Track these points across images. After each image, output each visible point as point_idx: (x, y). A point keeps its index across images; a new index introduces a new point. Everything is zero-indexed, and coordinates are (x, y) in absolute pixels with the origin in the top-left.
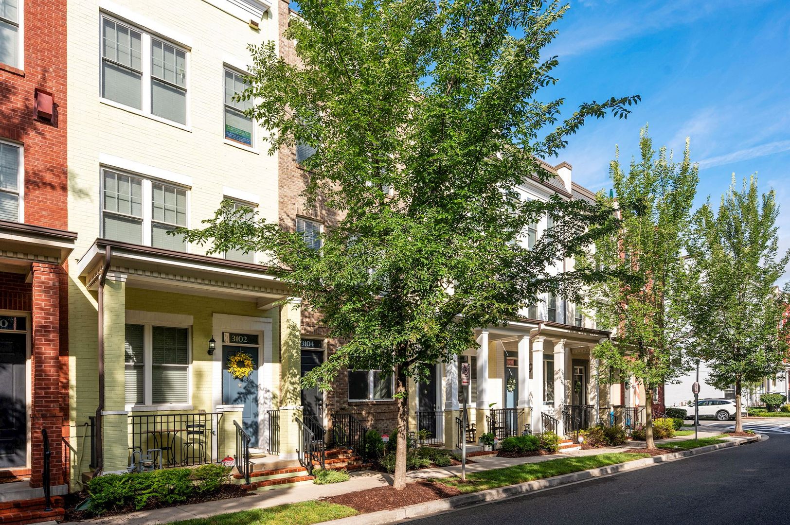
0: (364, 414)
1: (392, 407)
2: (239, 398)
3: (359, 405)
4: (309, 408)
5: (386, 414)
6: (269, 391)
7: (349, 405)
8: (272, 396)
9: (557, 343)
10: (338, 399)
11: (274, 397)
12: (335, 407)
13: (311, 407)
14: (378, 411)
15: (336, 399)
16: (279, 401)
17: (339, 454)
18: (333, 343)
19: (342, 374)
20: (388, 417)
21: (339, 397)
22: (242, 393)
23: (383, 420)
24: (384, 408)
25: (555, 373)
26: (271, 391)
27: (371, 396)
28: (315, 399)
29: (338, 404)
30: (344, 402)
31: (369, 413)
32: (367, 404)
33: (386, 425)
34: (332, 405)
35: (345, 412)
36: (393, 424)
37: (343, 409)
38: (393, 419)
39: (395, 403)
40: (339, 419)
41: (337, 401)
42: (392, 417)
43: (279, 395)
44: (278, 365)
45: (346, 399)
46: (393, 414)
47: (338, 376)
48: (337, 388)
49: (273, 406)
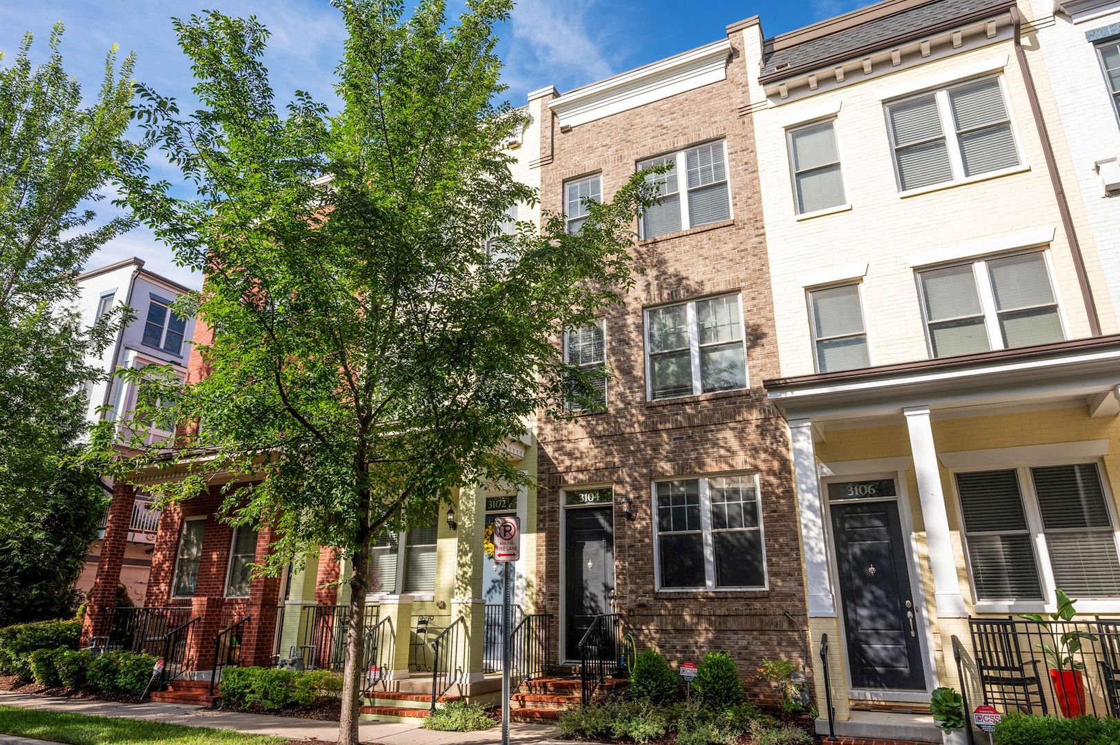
0: (688, 618)
1: (758, 605)
2: (494, 587)
3: (676, 599)
4: (593, 604)
6: (521, 577)
7: (658, 599)
8: (525, 584)
10: (634, 587)
11: (529, 585)
12: (627, 601)
13: (596, 602)
14: (718, 612)
15: (629, 587)
16: (534, 591)
18: (623, 492)
19: (640, 541)
20: (748, 626)
21: (636, 583)
22: (497, 581)
23: (736, 632)
24: (738, 606)
26: (524, 576)
27: (709, 583)
28: (603, 589)
29: (633, 597)
30: (645, 593)
31: (699, 616)
32: (695, 598)
33: (744, 643)
34: (622, 598)
35: (646, 612)
36: (764, 643)
37: (642, 606)
38: (762, 632)
39: (765, 597)
40: (635, 625)
41: (632, 592)
42: (758, 625)
43: (534, 580)
44: (534, 536)
45: (649, 587)
46: (762, 621)
47: (631, 546)
48: (632, 568)
49: (527, 599)
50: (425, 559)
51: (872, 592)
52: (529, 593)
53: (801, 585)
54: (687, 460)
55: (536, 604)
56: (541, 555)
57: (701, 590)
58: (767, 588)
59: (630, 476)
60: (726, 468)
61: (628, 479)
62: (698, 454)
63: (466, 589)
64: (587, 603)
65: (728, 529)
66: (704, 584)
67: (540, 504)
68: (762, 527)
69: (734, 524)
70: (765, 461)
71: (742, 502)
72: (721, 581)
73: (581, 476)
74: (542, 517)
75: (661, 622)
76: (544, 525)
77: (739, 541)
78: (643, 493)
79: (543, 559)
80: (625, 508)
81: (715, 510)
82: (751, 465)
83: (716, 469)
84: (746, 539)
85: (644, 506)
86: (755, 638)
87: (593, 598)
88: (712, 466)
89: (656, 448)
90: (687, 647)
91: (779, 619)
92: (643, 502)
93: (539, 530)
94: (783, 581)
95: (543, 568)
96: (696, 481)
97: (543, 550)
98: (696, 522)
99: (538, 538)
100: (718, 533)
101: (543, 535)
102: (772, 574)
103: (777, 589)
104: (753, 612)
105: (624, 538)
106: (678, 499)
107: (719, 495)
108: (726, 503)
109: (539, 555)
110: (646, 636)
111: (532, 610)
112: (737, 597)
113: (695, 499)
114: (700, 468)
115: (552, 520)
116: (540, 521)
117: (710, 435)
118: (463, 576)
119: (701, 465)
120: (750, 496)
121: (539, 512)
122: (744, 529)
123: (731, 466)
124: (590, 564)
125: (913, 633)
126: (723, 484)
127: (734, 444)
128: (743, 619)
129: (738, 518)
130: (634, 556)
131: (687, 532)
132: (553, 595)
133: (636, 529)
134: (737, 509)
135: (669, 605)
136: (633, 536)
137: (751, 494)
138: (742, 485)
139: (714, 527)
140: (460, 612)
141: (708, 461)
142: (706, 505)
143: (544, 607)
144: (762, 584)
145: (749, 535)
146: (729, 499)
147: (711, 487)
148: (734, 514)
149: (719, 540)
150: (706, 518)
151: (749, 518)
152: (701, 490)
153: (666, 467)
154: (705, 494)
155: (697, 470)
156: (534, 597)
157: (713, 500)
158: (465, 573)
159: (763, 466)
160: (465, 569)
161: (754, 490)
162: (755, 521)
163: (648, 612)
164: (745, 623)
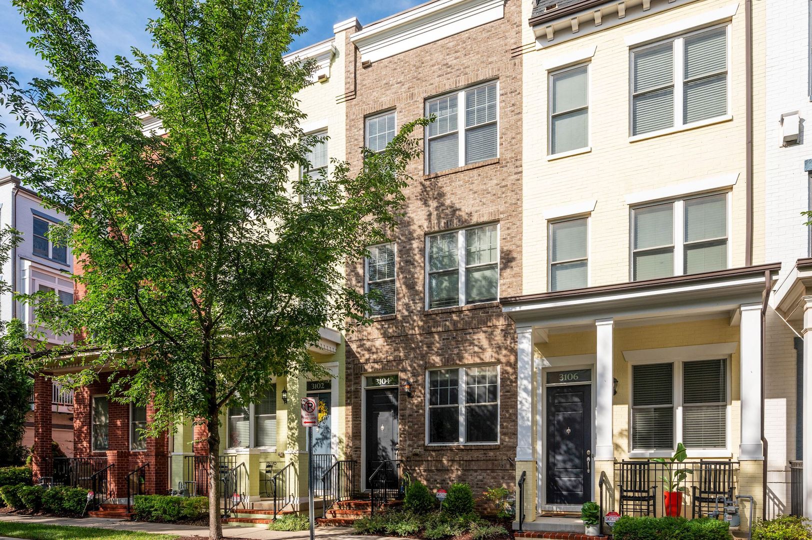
0: (445, 462)
1: (491, 454)
2: (317, 443)
3: (438, 450)
4: (384, 454)
6: (335, 436)
7: (425, 451)
8: (338, 441)
10: (411, 442)
11: (340, 442)
12: (406, 452)
13: (386, 452)
14: (465, 458)
15: (408, 443)
16: (344, 445)
18: (405, 377)
19: (416, 412)
20: (484, 467)
21: (412, 440)
22: (319, 439)
23: (476, 471)
24: (478, 455)
26: (337, 435)
27: (461, 440)
28: (391, 444)
29: (411, 449)
30: (419, 446)
31: (453, 461)
33: (481, 477)
34: (403, 450)
35: (418, 459)
36: (494, 478)
37: (416, 455)
38: (493, 471)
39: (497, 448)
40: (411, 467)
41: (409, 446)
42: (490, 467)
43: (344, 439)
44: (344, 408)
45: (421, 442)
46: (493, 464)
47: (410, 415)
48: (410, 430)
49: (339, 450)
50: (268, 424)
51: (567, 445)
52: (341, 447)
54: (451, 354)
55: (346, 454)
56: (349, 421)
57: (456, 444)
58: (498, 443)
59: (411, 366)
60: (478, 360)
61: (409, 368)
62: (459, 350)
63: (294, 444)
64: (380, 453)
65: (476, 404)
66: (458, 441)
67: (347, 386)
68: (499, 402)
69: (481, 400)
70: (505, 356)
71: (487, 385)
72: (469, 438)
73: (376, 366)
74: (349, 395)
75: (428, 465)
76: (351, 401)
77: (483, 411)
78: (420, 378)
79: (350, 424)
80: (407, 388)
81: (469, 390)
82: (495, 358)
83: (471, 362)
84: (488, 410)
85: (420, 388)
86: (488, 475)
87: (384, 450)
88: (468, 359)
89: (430, 346)
90: (444, 480)
91: (504, 462)
92: (419, 385)
93: (347, 404)
94: (510, 438)
95: (350, 431)
96: (457, 370)
97: (350, 418)
98: (455, 399)
99: (347, 410)
100: (470, 407)
101: (350, 407)
102: (503, 434)
103: (505, 443)
104: (488, 458)
105: (405, 409)
106: (444, 383)
107: (472, 380)
108: (476, 385)
109: (347, 421)
110: (418, 474)
111: (343, 458)
112: (478, 449)
113: (455, 383)
114: (460, 361)
115: (356, 398)
116: (347, 398)
117: (468, 336)
118: (292, 436)
119: (461, 358)
120: (493, 382)
121: (347, 392)
122: (487, 404)
123: (482, 359)
124: (382, 427)
125: (588, 470)
126: (475, 372)
127: (485, 343)
128: (481, 463)
129: (484, 396)
130: (412, 422)
131: (449, 405)
132: (357, 448)
133: (414, 403)
134: (483, 389)
135: (434, 454)
136: (412, 409)
137: (494, 379)
138: (489, 373)
139: (468, 402)
140: (291, 459)
141: (466, 355)
142: (463, 387)
143: (351, 456)
144: (496, 440)
145: (490, 408)
146: (479, 383)
147: (467, 374)
148: (481, 393)
149: (470, 410)
150: (462, 396)
151: (491, 396)
152: (460, 376)
153: (436, 359)
154: (463, 379)
155: (458, 362)
156: (344, 449)
157: (468, 384)
158: (293, 434)
159: (503, 360)
160: (293, 431)
161: (496, 376)
162: (495, 398)
163: (420, 459)
164: (482, 465)
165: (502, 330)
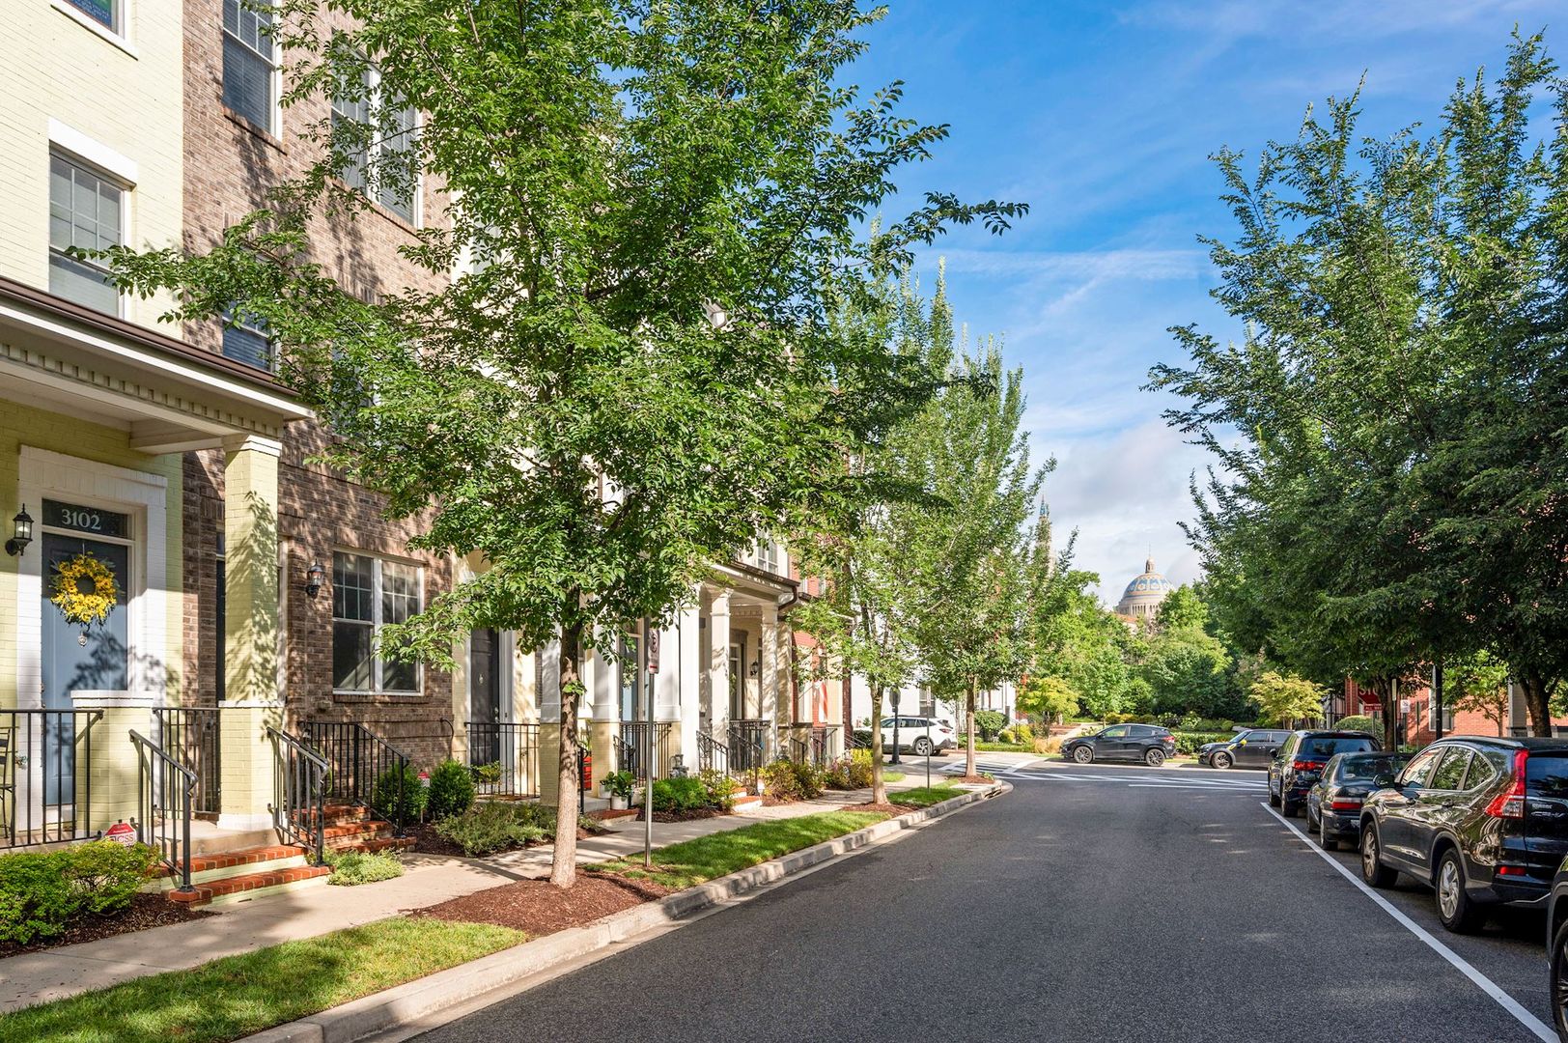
1: (420, 711)
2: (81, 678)
3: (354, 703)
5: (410, 726)
6: (157, 663)
7: (335, 702)
8: (165, 676)
9: (718, 596)
10: (312, 686)
11: (171, 678)
12: (306, 705)
14: (393, 719)
15: (308, 686)
16: (181, 689)
17: (338, 817)
19: (321, 627)
20: (413, 734)
21: (316, 682)
22: (88, 667)
24: (404, 711)
25: (714, 654)
26: (163, 662)
27: (378, 684)
29: (313, 699)
30: (324, 694)
31: (376, 723)
32: (369, 702)
34: (296, 700)
35: (325, 719)
38: (422, 738)
41: (310, 693)
44: (180, 596)
45: (328, 687)
46: (423, 727)
47: (312, 632)
48: (311, 662)
51: (478, 700)
52: (173, 691)
53: (450, 691)
56: (191, 628)
58: (423, 692)
59: (313, 535)
61: (310, 539)
66: (374, 687)
67: (187, 544)
69: (399, 620)
71: (407, 596)
74: (191, 566)
76: (195, 581)
79: (194, 635)
81: (386, 600)
86: (417, 745)
89: (341, 506)
92: (326, 576)
93: (187, 588)
94: (439, 687)
95: (194, 649)
96: (371, 561)
97: (194, 621)
98: (367, 611)
99: (187, 601)
101: (194, 597)
103: (433, 694)
106: (351, 579)
107: (389, 583)
108: (394, 594)
109: (188, 629)
113: (367, 582)
114: (384, 548)
115: (208, 575)
116: (188, 573)
120: (414, 591)
121: (188, 559)
126: (393, 570)
129: (402, 614)
130: (314, 646)
131: (359, 622)
133: (318, 609)
134: (402, 603)
135: (348, 710)
136: (313, 620)
137: (416, 588)
138: (409, 577)
139: (384, 621)
141: (391, 541)
142: (379, 592)
144: (418, 689)
146: (397, 590)
147: (384, 572)
148: (399, 607)
150: (379, 609)
152: (374, 573)
154: (379, 578)
155: (380, 549)
156: (182, 696)
157: (384, 588)
161: (420, 585)
163: (329, 719)
164: (413, 730)
165: (431, 514)
